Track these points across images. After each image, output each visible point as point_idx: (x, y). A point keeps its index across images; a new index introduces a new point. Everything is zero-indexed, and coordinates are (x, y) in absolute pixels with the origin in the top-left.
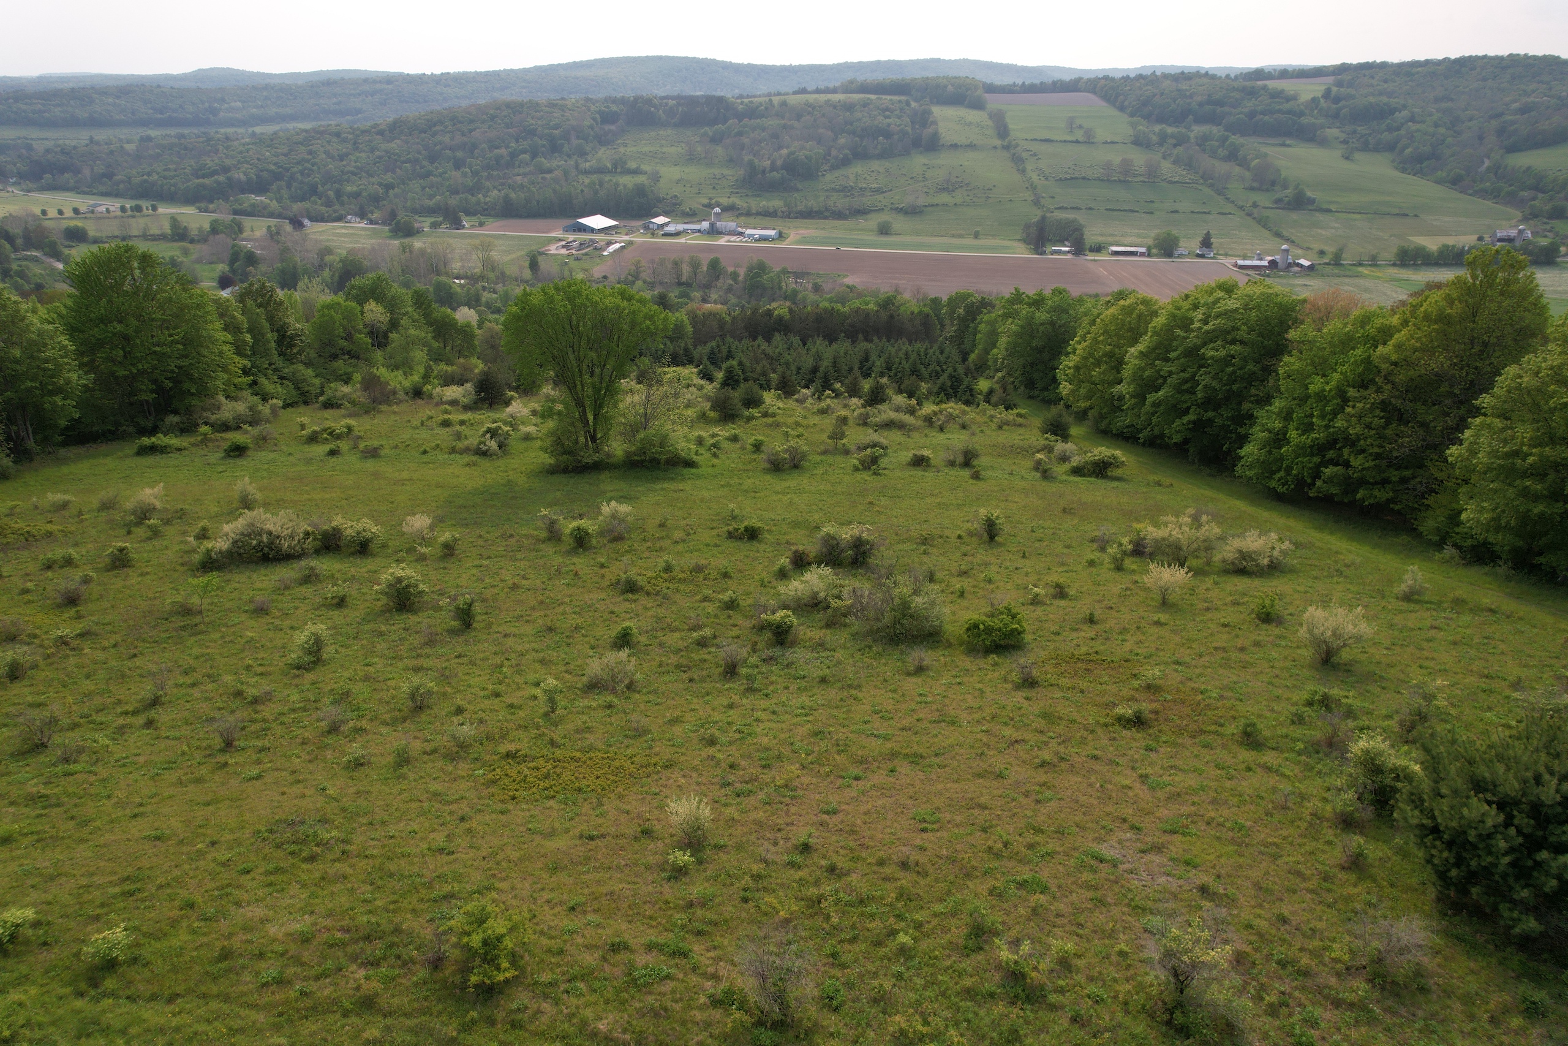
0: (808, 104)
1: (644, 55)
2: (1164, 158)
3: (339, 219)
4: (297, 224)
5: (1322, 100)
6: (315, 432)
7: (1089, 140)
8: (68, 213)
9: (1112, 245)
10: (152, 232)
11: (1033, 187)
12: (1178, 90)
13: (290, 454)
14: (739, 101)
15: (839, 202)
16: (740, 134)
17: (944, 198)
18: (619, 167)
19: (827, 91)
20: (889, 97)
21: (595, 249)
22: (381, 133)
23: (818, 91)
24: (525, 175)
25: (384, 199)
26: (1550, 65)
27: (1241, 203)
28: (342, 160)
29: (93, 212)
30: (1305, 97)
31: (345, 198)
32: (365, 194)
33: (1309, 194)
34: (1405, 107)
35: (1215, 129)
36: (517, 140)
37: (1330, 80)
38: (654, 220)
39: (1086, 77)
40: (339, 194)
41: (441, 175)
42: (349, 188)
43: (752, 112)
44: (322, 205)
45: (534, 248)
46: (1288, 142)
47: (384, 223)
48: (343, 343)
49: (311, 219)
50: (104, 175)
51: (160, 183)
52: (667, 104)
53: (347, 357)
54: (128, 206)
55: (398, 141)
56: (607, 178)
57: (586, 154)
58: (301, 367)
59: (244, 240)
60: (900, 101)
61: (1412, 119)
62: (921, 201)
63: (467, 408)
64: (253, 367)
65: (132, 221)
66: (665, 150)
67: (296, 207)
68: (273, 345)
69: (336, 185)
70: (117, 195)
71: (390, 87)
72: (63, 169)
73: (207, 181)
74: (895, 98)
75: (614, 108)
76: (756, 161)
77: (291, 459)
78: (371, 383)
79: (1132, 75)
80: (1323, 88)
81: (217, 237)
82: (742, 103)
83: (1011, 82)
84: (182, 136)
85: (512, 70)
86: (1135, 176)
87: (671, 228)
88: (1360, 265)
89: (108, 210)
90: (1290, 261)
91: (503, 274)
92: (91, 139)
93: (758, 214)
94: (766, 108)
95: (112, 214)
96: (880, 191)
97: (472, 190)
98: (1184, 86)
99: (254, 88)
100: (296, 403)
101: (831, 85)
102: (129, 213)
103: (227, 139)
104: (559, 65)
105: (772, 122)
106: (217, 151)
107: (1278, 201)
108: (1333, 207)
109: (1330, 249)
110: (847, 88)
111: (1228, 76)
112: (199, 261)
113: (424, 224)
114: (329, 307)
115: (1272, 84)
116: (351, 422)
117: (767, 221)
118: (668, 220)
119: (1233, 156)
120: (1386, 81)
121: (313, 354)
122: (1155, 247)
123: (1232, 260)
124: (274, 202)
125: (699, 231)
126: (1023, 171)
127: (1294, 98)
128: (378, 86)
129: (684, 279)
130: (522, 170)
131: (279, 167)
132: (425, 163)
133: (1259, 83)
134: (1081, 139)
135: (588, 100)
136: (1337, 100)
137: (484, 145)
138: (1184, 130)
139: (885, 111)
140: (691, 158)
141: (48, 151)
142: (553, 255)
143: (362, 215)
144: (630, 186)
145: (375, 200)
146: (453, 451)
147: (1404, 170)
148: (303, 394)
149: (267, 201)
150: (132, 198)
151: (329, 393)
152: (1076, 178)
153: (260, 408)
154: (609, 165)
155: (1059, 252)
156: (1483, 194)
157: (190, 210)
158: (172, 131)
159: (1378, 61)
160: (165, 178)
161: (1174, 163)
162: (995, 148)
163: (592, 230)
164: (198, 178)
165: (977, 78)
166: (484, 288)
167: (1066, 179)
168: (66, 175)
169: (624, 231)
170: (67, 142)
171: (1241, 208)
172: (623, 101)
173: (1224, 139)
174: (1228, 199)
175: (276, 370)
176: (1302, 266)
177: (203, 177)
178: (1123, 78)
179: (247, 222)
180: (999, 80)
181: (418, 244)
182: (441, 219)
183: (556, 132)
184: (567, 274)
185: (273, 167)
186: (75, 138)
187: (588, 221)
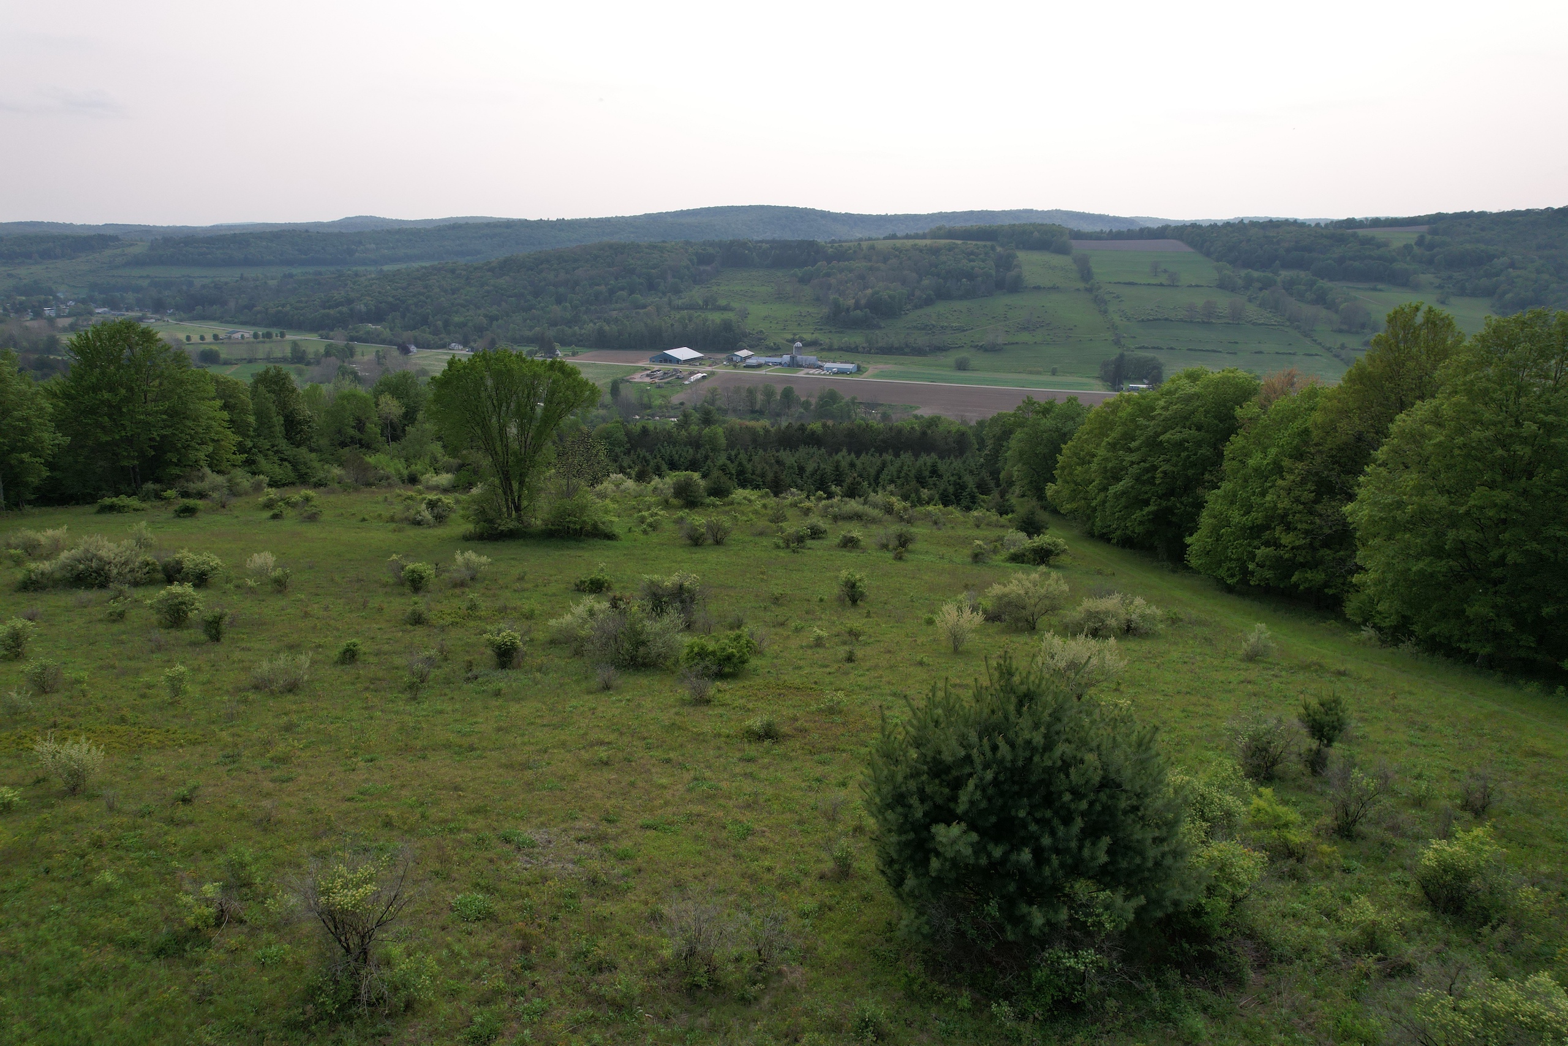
0: (895, 249)
1: (747, 205)
2: (1250, 301)
3: (444, 346)
4: (404, 349)
5: (1415, 247)
7: (1173, 284)
8: (209, 338)
10: (275, 355)
11: (1114, 328)
12: (1266, 237)
14: (830, 245)
15: (921, 339)
16: (828, 275)
17: (1025, 337)
18: (711, 304)
19: (916, 237)
20: (974, 243)
21: (678, 378)
22: (492, 270)
23: (907, 237)
24: (621, 309)
25: (487, 330)
27: (1328, 345)
28: (453, 294)
29: (230, 338)
30: (1397, 244)
31: (452, 328)
32: (470, 324)
34: (1503, 254)
35: (1302, 274)
36: (616, 279)
37: (1424, 228)
38: (737, 353)
39: (1173, 225)
40: (446, 324)
41: (542, 308)
42: (457, 319)
43: (841, 254)
44: (430, 333)
45: (620, 376)
46: (1380, 286)
48: (352, 432)
49: (417, 346)
50: (246, 307)
51: (292, 313)
52: (760, 248)
53: (355, 446)
54: (260, 333)
55: (507, 278)
56: (699, 313)
57: (680, 292)
58: (304, 451)
59: (353, 362)
60: (985, 246)
61: (1512, 266)
62: (1000, 340)
65: (259, 346)
66: (755, 289)
67: (407, 335)
68: (279, 428)
69: (446, 316)
70: (254, 323)
71: (509, 231)
72: (213, 302)
73: (332, 312)
74: (981, 243)
75: (711, 250)
76: (841, 300)
77: (234, 520)
80: (1416, 236)
81: (329, 359)
82: (832, 247)
83: (1099, 230)
84: (320, 273)
85: (623, 217)
86: (1219, 317)
87: (753, 361)
89: (242, 336)
92: (242, 278)
93: (840, 349)
94: (855, 252)
95: (246, 340)
96: (961, 330)
97: (569, 323)
98: (1271, 233)
99: (389, 232)
100: (291, 483)
101: (920, 232)
102: (261, 339)
103: (356, 275)
104: (667, 213)
105: (860, 265)
106: (346, 285)
110: (935, 235)
111: (1327, 225)
114: (344, 397)
115: (1361, 232)
117: (847, 355)
118: (751, 353)
119: (1321, 299)
120: (1483, 229)
121: (322, 442)
124: (388, 330)
125: (780, 364)
126: (1105, 313)
127: (1385, 245)
128: (498, 230)
129: (758, 407)
130: (618, 306)
131: (397, 300)
132: (529, 297)
133: (1350, 230)
134: (1165, 282)
135: (687, 243)
136: (1431, 247)
137: (585, 282)
138: (1270, 275)
139: (970, 255)
140: (781, 297)
141: (204, 287)
142: (635, 383)
143: (465, 343)
144: (718, 321)
145: (480, 330)
149: (382, 329)
150: (265, 326)
152: (1159, 320)
154: (701, 303)
157: (313, 337)
158: (311, 269)
159: (1476, 211)
160: (297, 309)
161: (1260, 306)
162: (1078, 290)
163: (678, 361)
164: (325, 309)
165: (1064, 225)
167: (1149, 320)
168: (215, 307)
169: (708, 362)
170: (222, 279)
171: (1329, 349)
172: (720, 244)
173: (1312, 284)
174: (1315, 341)
175: (277, 452)
177: (330, 307)
178: (1210, 225)
179: (360, 347)
180: (1086, 228)
182: (537, 348)
183: (654, 271)
184: (646, 400)
185: (391, 299)
186: (228, 276)
187: (675, 353)
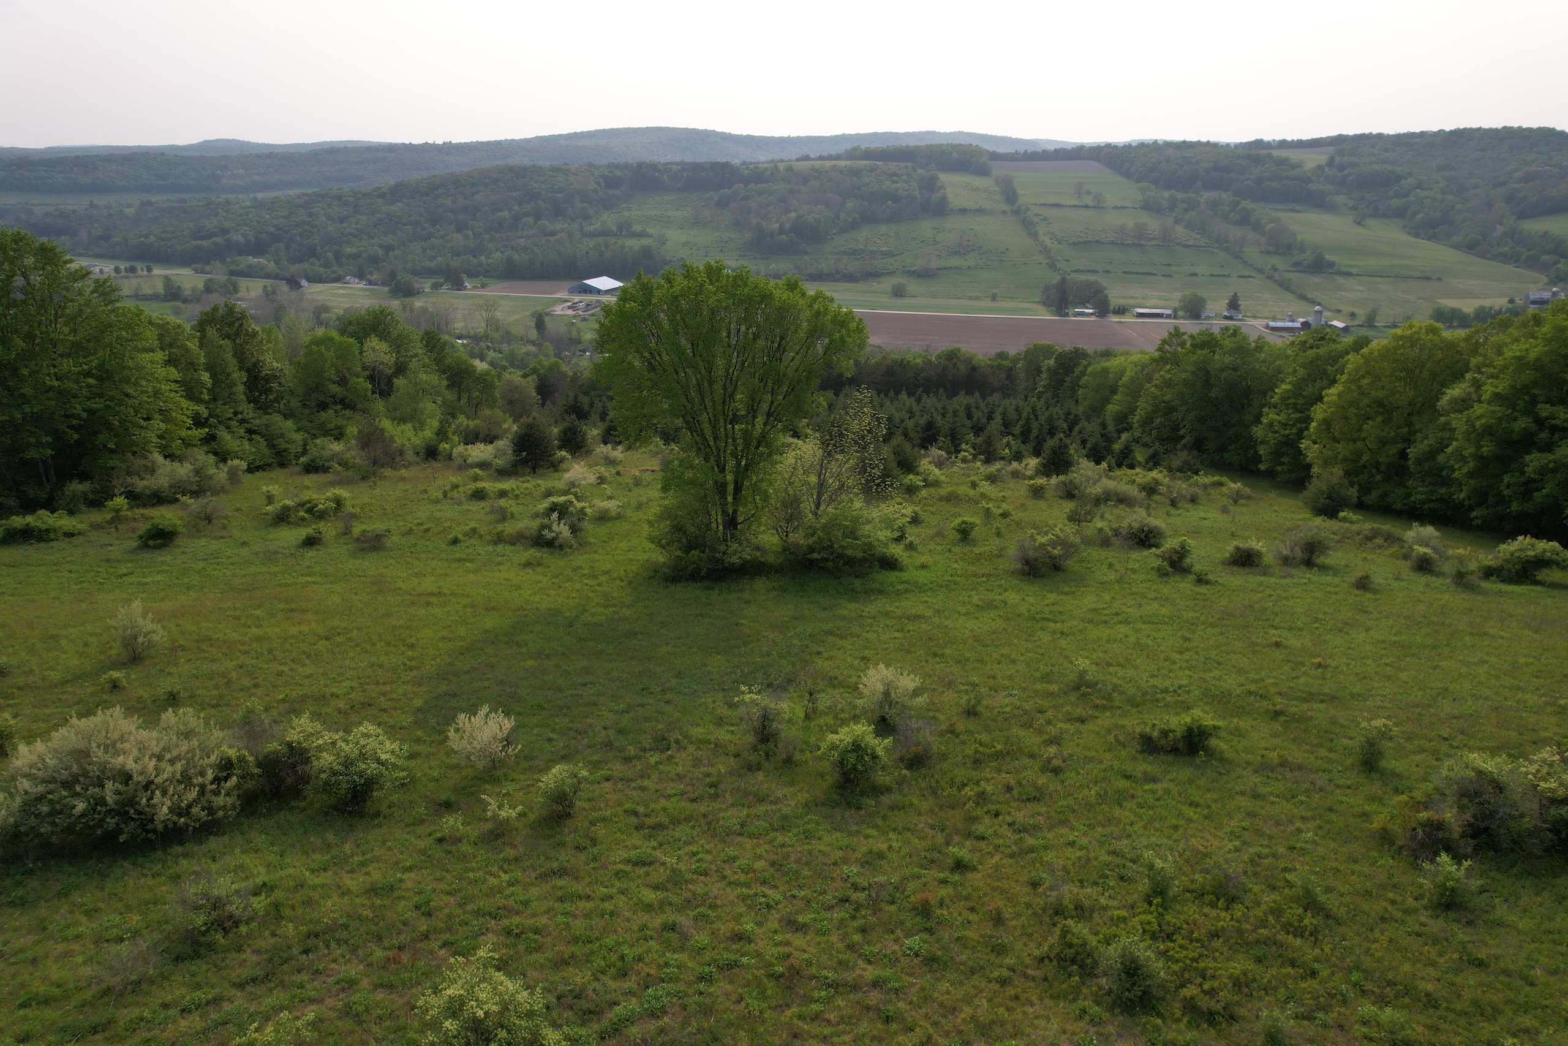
0: (814, 169)
1: (644, 126)
2: (1176, 222)
3: (337, 280)
4: (294, 284)
5: (1327, 169)
6: (286, 508)
7: (1099, 206)
9: (1135, 307)
10: (144, 292)
11: (1046, 251)
12: (1181, 159)
13: (244, 543)
14: (744, 166)
15: (850, 265)
16: (746, 198)
17: (955, 261)
18: (624, 229)
19: (830, 158)
20: (895, 164)
22: (382, 196)
23: (821, 158)
24: (528, 237)
25: (384, 261)
26: (1547, 136)
27: (1259, 267)
28: (342, 222)
30: (1309, 166)
31: (344, 260)
32: (364, 255)
33: (1328, 257)
34: (1410, 175)
35: (1224, 196)
36: (520, 204)
37: (1331, 149)
39: (1088, 145)
40: (338, 256)
41: (442, 237)
42: (348, 250)
43: (758, 177)
44: (320, 266)
45: (539, 308)
46: (1297, 208)
47: (383, 284)
48: (334, 389)
49: (309, 280)
50: (101, 238)
51: (157, 244)
52: (671, 169)
53: (339, 407)
54: (122, 267)
55: (399, 204)
56: (612, 240)
57: (590, 217)
58: (277, 418)
59: (238, 300)
60: (906, 167)
61: (1419, 186)
62: (934, 264)
63: (503, 473)
64: (210, 415)
65: (125, 281)
66: (670, 213)
67: (295, 268)
68: (241, 388)
69: (336, 247)
70: (113, 257)
71: (393, 154)
72: (61, 232)
73: (204, 243)
74: (901, 164)
75: (618, 173)
76: (764, 224)
78: (370, 440)
79: (1135, 143)
80: (1325, 157)
81: (211, 295)
82: (747, 169)
83: (1014, 151)
84: (184, 201)
85: (513, 140)
86: (1150, 240)
90: (1323, 323)
91: (508, 333)
92: (92, 205)
94: (772, 174)
96: (890, 254)
97: (474, 252)
98: (1188, 154)
99: (258, 156)
100: (270, 465)
101: (833, 153)
102: (123, 274)
103: (228, 202)
104: (560, 135)
105: (779, 187)
106: (217, 214)
107: (1297, 264)
108: (1354, 271)
109: (1362, 313)
110: (851, 155)
111: (1229, 145)
113: (425, 285)
114: (318, 342)
115: (1276, 153)
116: (342, 492)
119: (1245, 220)
120: (1386, 151)
121: (295, 403)
122: (1181, 308)
123: (1264, 322)
124: (272, 263)
126: (1035, 236)
127: (1299, 165)
128: (381, 154)
130: (525, 233)
131: (278, 229)
132: (426, 225)
133: (1263, 152)
134: (1090, 204)
135: (591, 165)
136: (1341, 168)
137: (487, 208)
138: (1193, 196)
139: (892, 176)
140: (697, 222)
141: (46, 215)
142: (558, 316)
143: (361, 275)
144: (636, 248)
145: (375, 261)
146: (499, 539)
147: (1417, 235)
148: (279, 454)
149: (265, 262)
150: (127, 260)
151: (313, 451)
152: (1089, 242)
153: (212, 471)
154: (614, 229)
155: (1082, 314)
156: (1503, 258)
157: (186, 272)
158: (173, 197)
159: (1374, 133)
160: (162, 239)
161: (1186, 227)
162: (1005, 212)
163: (599, 291)
164: (195, 240)
165: (981, 147)
166: (488, 348)
167: (1080, 243)
168: (63, 238)
170: (67, 207)
171: (1261, 271)
172: (626, 166)
173: (1235, 205)
174: (1245, 262)
175: (243, 421)
176: (1337, 328)
177: (202, 238)
178: (1126, 146)
179: (243, 283)
180: (1002, 150)
181: (418, 303)
182: (442, 280)
183: (560, 195)
184: (574, 334)
185: (272, 229)
186: (77, 203)
187: (595, 282)
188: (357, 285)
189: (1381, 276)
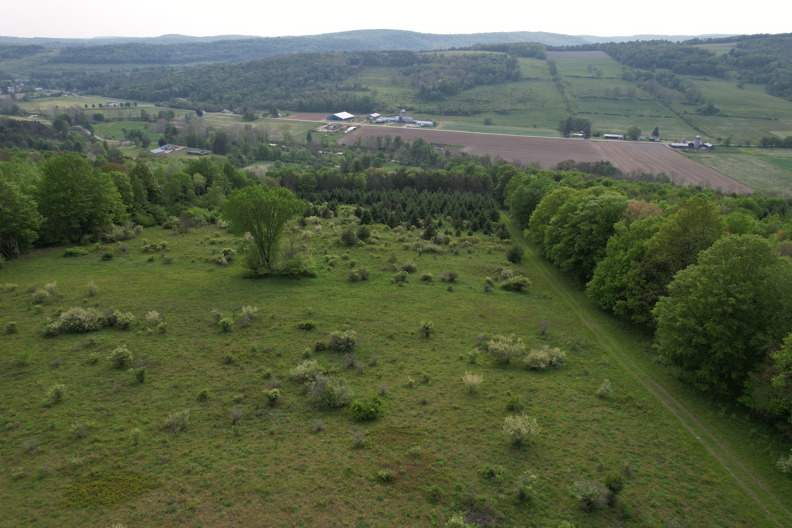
0: (454, 56)
1: (376, 29)
2: (638, 86)
3: (220, 111)
4: (200, 114)
5: (729, 56)
7: (599, 77)
8: (97, 106)
9: (606, 133)
10: (133, 117)
11: (567, 101)
12: (649, 50)
13: (132, 260)
14: (420, 54)
15: (466, 107)
16: (419, 71)
17: (521, 106)
18: (358, 87)
19: (465, 49)
20: (496, 53)
21: (341, 129)
22: (243, 68)
23: (461, 49)
24: (311, 90)
25: (242, 101)
27: (678, 112)
28: (224, 81)
29: (108, 106)
30: (719, 54)
31: (224, 101)
32: (233, 98)
33: (716, 107)
34: (776, 59)
35: (667, 71)
36: (308, 73)
37: (735, 44)
38: (372, 115)
39: (601, 43)
40: (221, 98)
41: (270, 90)
42: (226, 96)
43: (426, 60)
44: (213, 104)
45: (311, 128)
46: (708, 78)
47: (241, 114)
48: (181, 194)
49: (206, 111)
50: (115, 88)
51: (139, 92)
52: (383, 55)
54: (124, 103)
55: (251, 72)
56: (351, 93)
57: (342, 80)
58: (158, 207)
59: (173, 121)
60: (501, 55)
61: (780, 66)
62: (508, 108)
65: (124, 111)
66: (381, 78)
67: (201, 104)
68: (145, 196)
69: (220, 94)
70: (120, 97)
71: (251, 44)
72: (97, 85)
73: (160, 91)
74: (500, 53)
75: (357, 57)
76: (425, 85)
77: (131, 263)
79: (626, 42)
80: (730, 49)
81: (161, 120)
83: (561, 45)
84: (153, 69)
85: (311, 36)
86: (622, 96)
87: (380, 120)
88: (740, 146)
89: (115, 105)
90: (701, 144)
91: (294, 142)
92: (111, 70)
93: (425, 112)
94: (433, 58)
95: (117, 107)
96: (487, 102)
97: (284, 98)
98: (653, 48)
99: (187, 45)
101: (467, 46)
102: (124, 107)
103: (172, 70)
104: (334, 33)
105: (436, 65)
106: (167, 77)
107: (699, 110)
108: (729, 114)
109: (724, 137)
110: (475, 48)
111: (678, 42)
112: (152, 131)
113: (260, 115)
115: (701, 47)
117: (429, 116)
118: (379, 115)
119: (676, 86)
120: (766, 45)
122: (628, 135)
123: (669, 143)
124: (191, 102)
125: (394, 121)
126: (563, 93)
127: (713, 54)
128: (245, 44)
129: (382, 147)
130: (310, 88)
131: (194, 85)
132: (263, 83)
133: (695, 46)
134: (595, 76)
135: (345, 52)
136: (737, 55)
137: (292, 75)
138: (650, 72)
139: (493, 60)
140: (394, 83)
141: (91, 76)
142: (319, 132)
143: (231, 109)
144: (362, 97)
145: (238, 101)
146: (207, 261)
147: (772, 94)
148: (157, 220)
149: (187, 101)
150: (126, 99)
151: (169, 220)
152: (590, 97)
154: (352, 86)
155: (577, 136)
157: (152, 105)
158: (148, 66)
159: (764, 34)
160: (142, 89)
161: (644, 89)
162: (549, 80)
163: (341, 119)
164: (157, 89)
166: (284, 149)
167: (585, 97)
168: (98, 88)
169: (356, 120)
170: (101, 71)
171: (678, 114)
172: (362, 53)
173: (673, 76)
174: (671, 109)
175: (145, 208)
176: (707, 147)
177: (159, 89)
178: (621, 43)
179: (176, 112)
181: (254, 125)
182: (268, 112)
183: (328, 69)
184: (325, 142)
185: (191, 85)
186: (104, 69)
187: (339, 115)
188: (228, 113)
189: (744, 118)
